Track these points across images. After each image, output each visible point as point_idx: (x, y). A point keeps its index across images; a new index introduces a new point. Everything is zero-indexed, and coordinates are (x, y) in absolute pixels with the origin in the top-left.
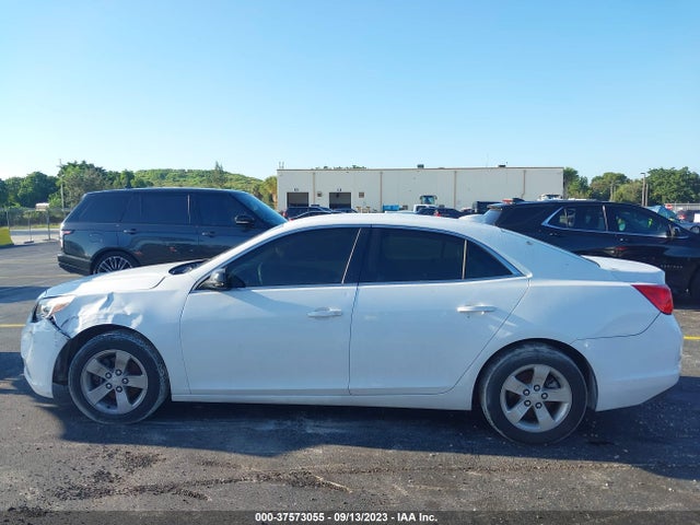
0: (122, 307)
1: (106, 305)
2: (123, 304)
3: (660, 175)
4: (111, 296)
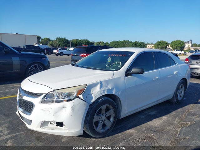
0: (107, 87)
1: (101, 87)
2: (107, 85)
3: (59, 39)
4: (101, 82)
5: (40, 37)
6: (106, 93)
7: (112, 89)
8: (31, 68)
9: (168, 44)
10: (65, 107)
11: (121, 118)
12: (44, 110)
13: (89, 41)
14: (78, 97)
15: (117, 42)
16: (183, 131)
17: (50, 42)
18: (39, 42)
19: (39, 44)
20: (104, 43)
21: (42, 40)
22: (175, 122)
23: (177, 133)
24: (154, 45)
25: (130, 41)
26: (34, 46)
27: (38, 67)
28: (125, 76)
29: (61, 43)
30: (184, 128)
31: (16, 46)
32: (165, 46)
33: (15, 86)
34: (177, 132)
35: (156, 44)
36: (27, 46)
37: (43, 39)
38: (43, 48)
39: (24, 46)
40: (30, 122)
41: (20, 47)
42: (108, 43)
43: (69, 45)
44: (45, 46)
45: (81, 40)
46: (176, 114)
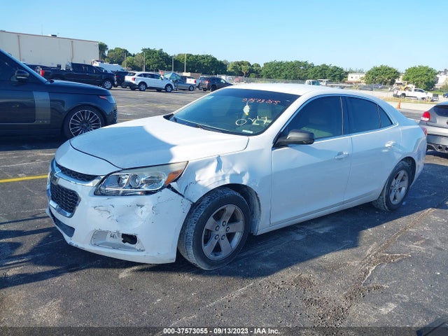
0: (231, 168)
1: (219, 168)
2: (231, 165)
3: (148, 52)
4: (219, 159)
5: (106, 46)
6: (228, 182)
7: (243, 174)
8: (75, 117)
9: (397, 74)
10: (142, 206)
11: (259, 233)
12: (99, 209)
13: (215, 59)
14: (169, 187)
15: (280, 64)
16: (379, 273)
17: (128, 59)
18: (103, 58)
19: (102, 62)
20: (249, 64)
21: (111, 53)
22: (368, 252)
23: (365, 276)
24: (363, 76)
25: (309, 63)
26: (91, 67)
27: (90, 117)
28: (273, 147)
29: (152, 60)
30: (383, 266)
31: (53, 64)
32: (389, 78)
33: (39, 156)
34: (366, 272)
35: (369, 73)
36: (73, 65)
37: (112, 51)
38: (109, 72)
39: (67, 66)
40: (71, 231)
41: (59, 66)
42: (258, 66)
43: (170, 66)
44: (116, 67)
45: (197, 57)
46: (375, 235)
